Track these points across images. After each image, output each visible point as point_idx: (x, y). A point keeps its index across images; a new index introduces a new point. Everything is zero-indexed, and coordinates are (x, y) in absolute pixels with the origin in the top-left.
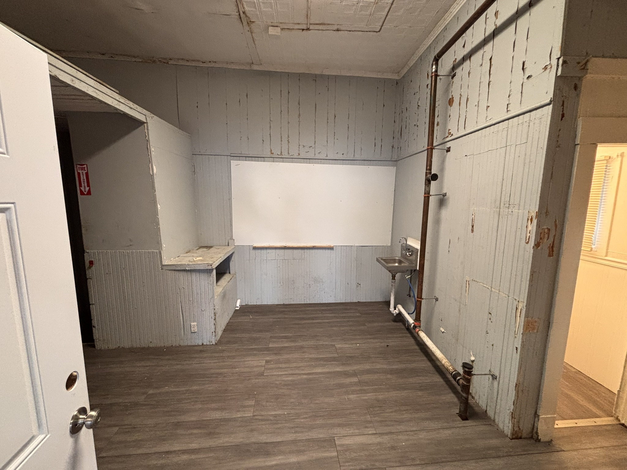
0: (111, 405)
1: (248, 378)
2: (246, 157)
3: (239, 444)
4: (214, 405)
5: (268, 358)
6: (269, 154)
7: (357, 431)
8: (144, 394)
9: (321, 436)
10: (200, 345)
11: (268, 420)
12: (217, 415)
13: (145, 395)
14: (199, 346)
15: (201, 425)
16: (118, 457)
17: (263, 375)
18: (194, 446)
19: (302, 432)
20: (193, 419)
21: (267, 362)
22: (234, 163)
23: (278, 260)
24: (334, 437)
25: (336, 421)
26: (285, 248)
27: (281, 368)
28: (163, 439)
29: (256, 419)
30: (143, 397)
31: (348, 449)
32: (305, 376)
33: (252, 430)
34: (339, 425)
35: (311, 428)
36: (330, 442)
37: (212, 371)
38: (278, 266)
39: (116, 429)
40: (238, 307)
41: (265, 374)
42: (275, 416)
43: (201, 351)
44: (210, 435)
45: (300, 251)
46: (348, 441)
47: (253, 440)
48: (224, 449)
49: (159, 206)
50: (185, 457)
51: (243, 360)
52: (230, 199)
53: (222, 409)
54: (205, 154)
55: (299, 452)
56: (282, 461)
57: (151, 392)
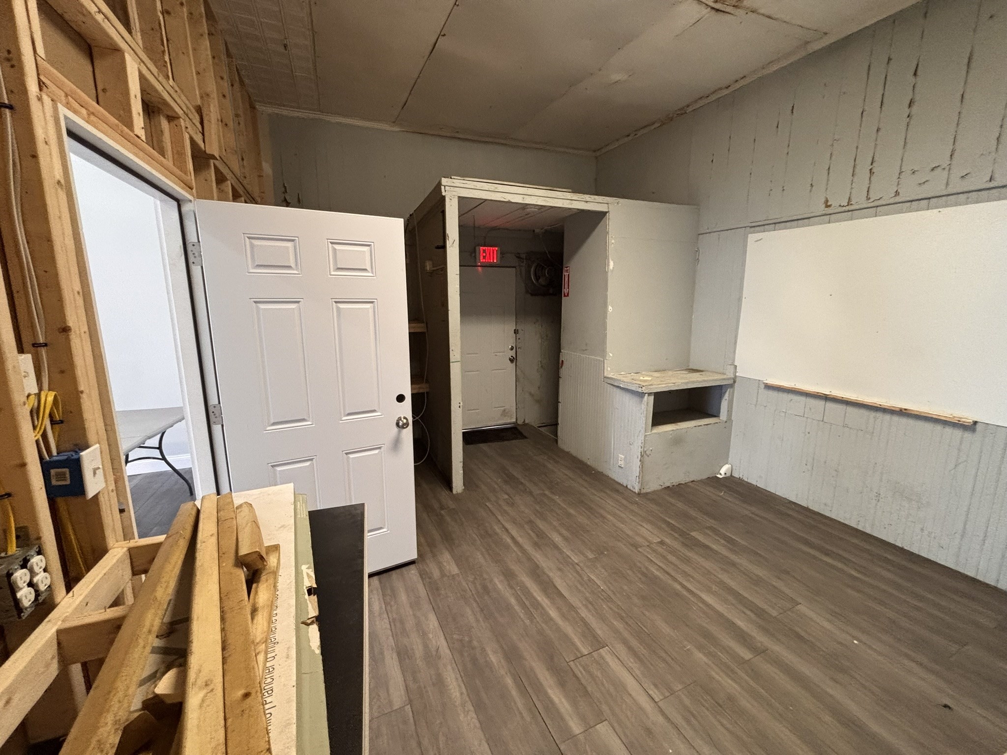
0: (522, 483)
1: (620, 539)
2: (775, 223)
3: (540, 566)
4: (564, 532)
5: (668, 541)
6: (821, 209)
7: (638, 672)
8: (543, 490)
9: (599, 632)
10: (624, 486)
11: (580, 576)
12: (557, 539)
13: (542, 492)
14: (622, 485)
15: (541, 535)
16: (490, 510)
17: (636, 548)
18: (520, 539)
19: (590, 611)
20: (541, 527)
21: (662, 543)
22: (752, 238)
23: (809, 420)
24: (607, 646)
25: (634, 643)
26: (826, 398)
27: (667, 560)
28: (514, 521)
29: (575, 568)
30: (539, 492)
31: (602, 664)
32: (678, 587)
33: (560, 570)
34: (630, 648)
35: (602, 618)
36: (598, 644)
37: (602, 511)
38: (807, 430)
39: (506, 497)
40: (721, 474)
41: (640, 549)
42: (590, 580)
43: (617, 491)
44: (536, 545)
45: (863, 412)
46: (613, 664)
47: (551, 574)
48: (530, 559)
49: (610, 308)
50: (509, 540)
51: (640, 523)
52: (740, 299)
53: (566, 539)
54: (715, 230)
55: (563, 616)
56: (545, 606)
57: (547, 492)
